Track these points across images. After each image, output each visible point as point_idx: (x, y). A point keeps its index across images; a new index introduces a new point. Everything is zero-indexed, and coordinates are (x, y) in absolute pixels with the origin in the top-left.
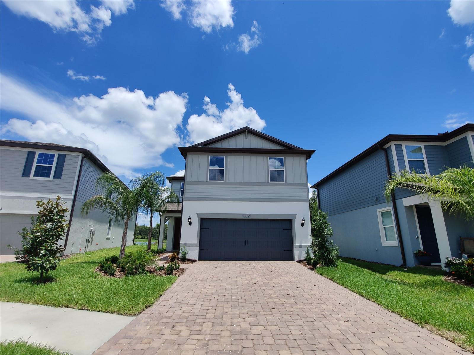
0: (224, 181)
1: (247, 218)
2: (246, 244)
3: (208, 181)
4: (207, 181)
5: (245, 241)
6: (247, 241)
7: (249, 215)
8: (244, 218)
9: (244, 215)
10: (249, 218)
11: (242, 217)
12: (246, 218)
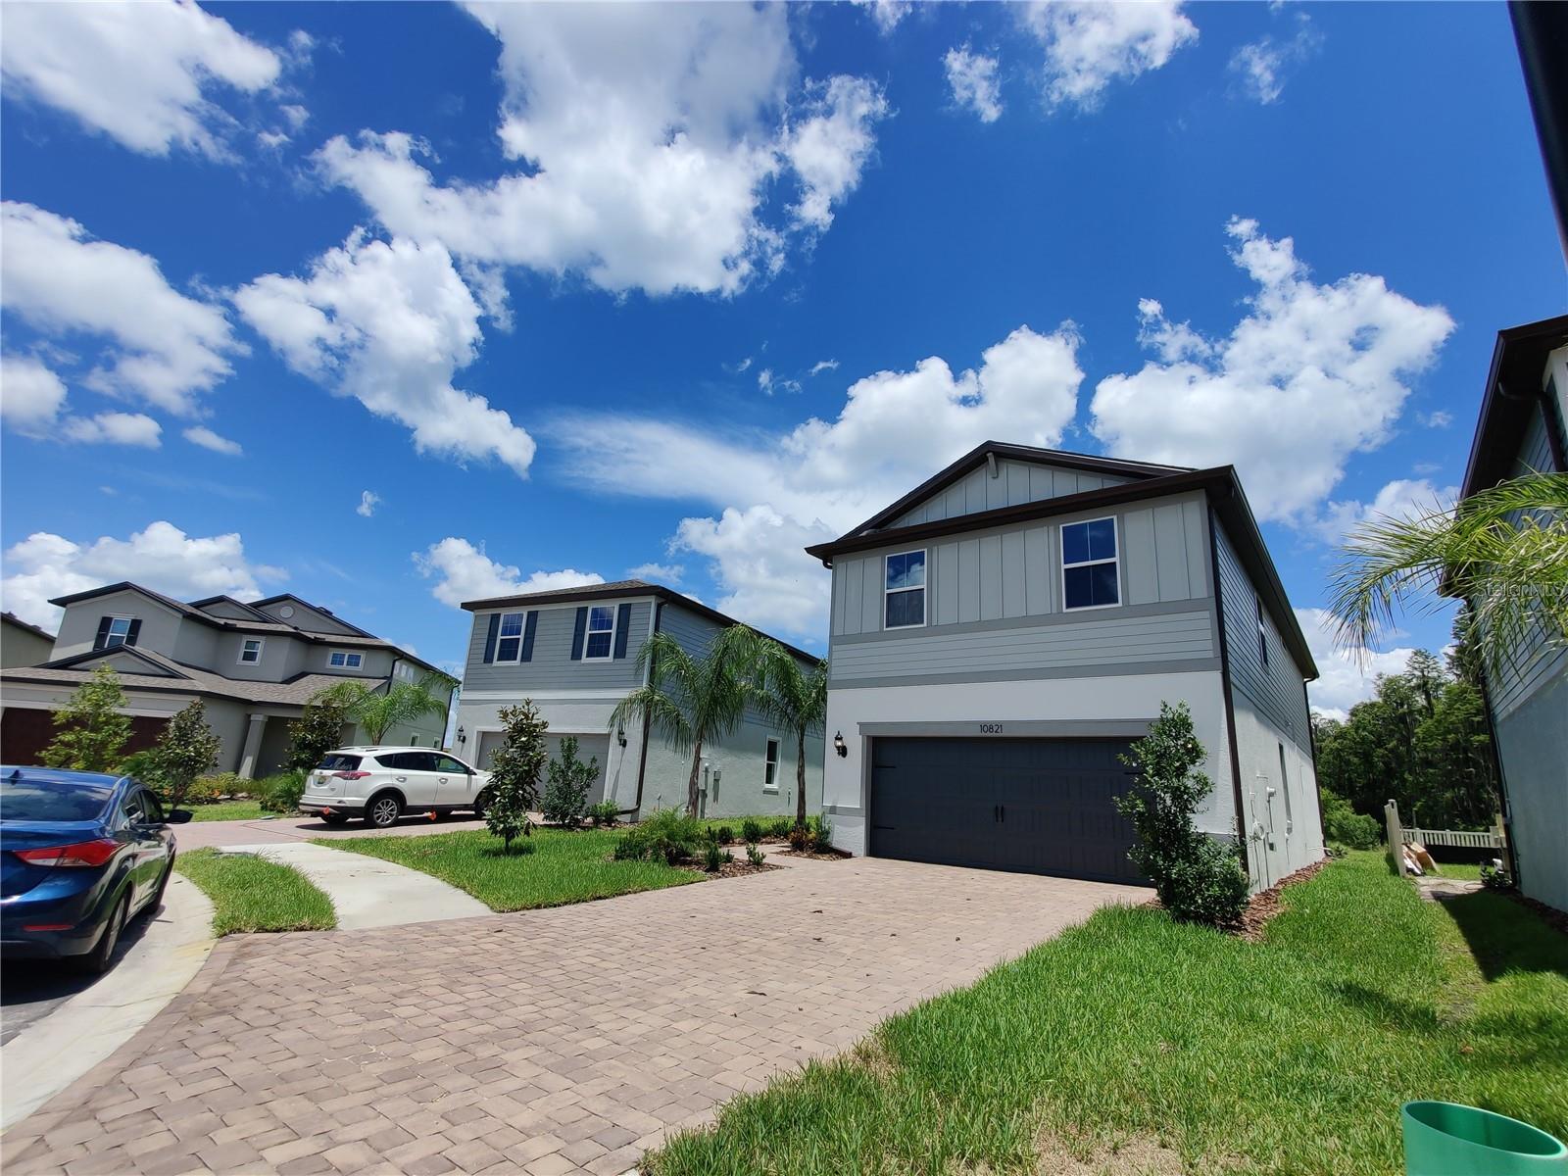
0: (925, 625)
1: (994, 734)
2: (1000, 819)
3: (885, 629)
4: (881, 631)
5: (997, 808)
6: (1002, 808)
7: (1000, 725)
8: (983, 734)
9: (984, 726)
10: (999, 735)
11: (976, 733)
12: (989, 734)
